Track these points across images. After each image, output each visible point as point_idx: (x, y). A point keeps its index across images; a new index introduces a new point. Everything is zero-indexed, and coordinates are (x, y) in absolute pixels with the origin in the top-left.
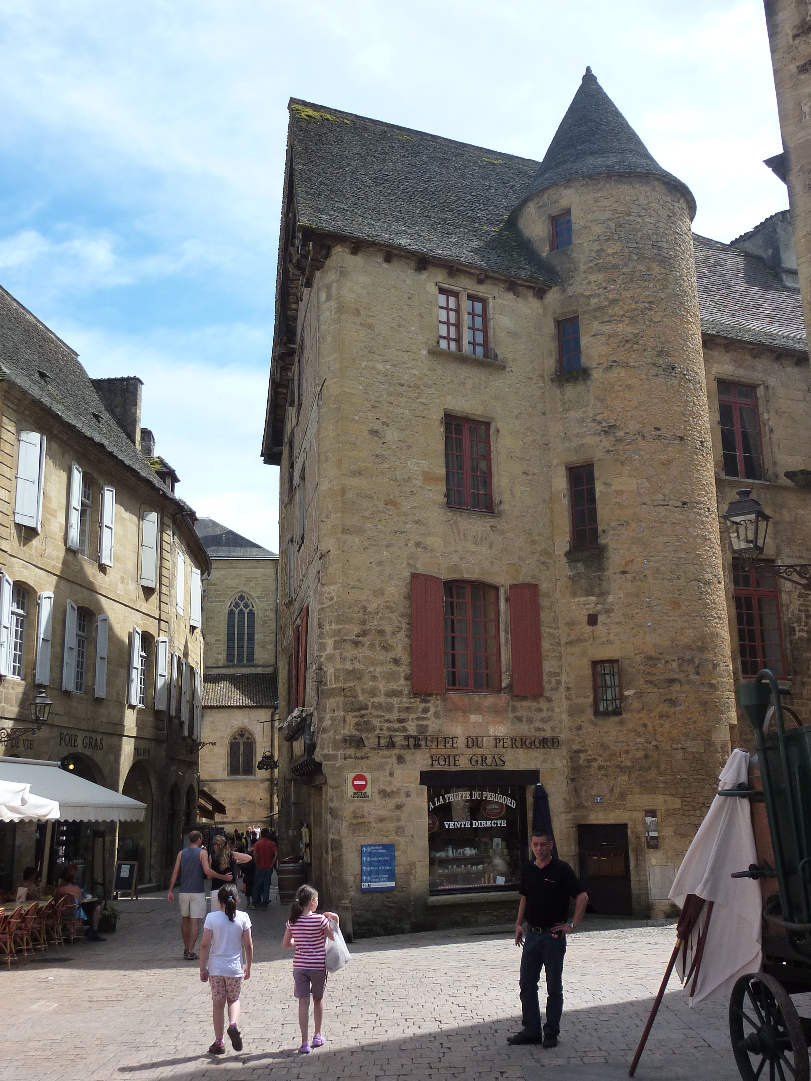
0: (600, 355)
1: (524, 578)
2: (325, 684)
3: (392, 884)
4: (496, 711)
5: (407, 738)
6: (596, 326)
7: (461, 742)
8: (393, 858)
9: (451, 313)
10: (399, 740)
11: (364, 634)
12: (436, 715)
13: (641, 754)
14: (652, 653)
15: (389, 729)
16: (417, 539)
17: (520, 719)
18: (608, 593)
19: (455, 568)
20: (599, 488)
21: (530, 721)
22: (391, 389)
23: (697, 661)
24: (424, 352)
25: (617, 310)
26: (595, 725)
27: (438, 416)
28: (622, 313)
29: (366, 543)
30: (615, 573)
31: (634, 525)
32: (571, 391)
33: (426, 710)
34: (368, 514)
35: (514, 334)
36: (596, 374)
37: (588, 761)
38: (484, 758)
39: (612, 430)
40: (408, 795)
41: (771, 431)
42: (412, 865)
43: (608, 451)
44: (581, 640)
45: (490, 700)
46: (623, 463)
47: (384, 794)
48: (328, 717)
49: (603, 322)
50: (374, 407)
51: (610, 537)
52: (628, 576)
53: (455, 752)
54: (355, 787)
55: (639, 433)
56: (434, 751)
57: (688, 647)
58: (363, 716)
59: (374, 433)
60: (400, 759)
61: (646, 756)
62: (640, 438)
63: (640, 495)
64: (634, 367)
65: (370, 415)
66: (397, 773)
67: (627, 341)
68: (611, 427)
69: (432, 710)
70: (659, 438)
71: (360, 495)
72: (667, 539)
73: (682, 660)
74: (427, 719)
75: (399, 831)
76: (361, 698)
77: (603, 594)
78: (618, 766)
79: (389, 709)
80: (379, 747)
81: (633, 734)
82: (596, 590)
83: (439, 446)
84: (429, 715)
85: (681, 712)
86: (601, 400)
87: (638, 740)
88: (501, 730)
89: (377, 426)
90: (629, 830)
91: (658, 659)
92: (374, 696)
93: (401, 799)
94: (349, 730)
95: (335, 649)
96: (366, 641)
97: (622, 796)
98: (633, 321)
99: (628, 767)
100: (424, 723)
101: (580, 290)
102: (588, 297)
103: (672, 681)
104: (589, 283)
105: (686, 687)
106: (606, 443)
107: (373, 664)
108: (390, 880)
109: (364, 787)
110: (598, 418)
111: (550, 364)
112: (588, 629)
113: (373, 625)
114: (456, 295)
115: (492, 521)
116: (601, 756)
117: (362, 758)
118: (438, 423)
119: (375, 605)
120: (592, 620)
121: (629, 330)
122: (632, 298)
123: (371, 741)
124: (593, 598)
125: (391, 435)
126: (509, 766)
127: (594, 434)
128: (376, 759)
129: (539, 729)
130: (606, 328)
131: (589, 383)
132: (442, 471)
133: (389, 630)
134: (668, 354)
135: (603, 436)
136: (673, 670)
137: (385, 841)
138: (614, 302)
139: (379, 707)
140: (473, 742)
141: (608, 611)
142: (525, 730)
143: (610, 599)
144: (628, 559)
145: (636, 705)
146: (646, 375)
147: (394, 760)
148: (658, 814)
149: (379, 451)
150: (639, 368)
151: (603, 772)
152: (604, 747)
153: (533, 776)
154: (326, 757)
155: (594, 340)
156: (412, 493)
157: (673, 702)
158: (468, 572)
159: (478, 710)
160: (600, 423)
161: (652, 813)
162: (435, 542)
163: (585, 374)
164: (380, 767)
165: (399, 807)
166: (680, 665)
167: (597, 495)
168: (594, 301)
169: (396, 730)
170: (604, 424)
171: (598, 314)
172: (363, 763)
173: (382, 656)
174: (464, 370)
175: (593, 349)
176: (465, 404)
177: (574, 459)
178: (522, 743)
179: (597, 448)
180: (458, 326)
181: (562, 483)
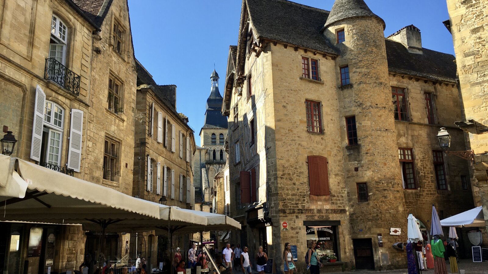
0: (356, 79)
1: (333, 155)
2: (271, 192)
3: (296, 259)
4: (326, 200)
5: (299, 210)
6: (354, 70)
7: (315, 211)
8: (296, 250)
9: (306, 65)
10: (296, 211)
11: (284, 175)
12: (307, 202)
13: (375, 215)
14: (378, 180)
15: (293, 207)
16: (299, 142)
17: (333, 203)
18: (362, 160)
19: (311, 152)
20: (357, 125)
21: (337, 204)
22: (289, 92)
23: (393, 183)
24: (298, 79)
25: (362, 64)
26: (359, 205)
27: (304, 101)
28: (363, 65)
29: (283, 144)
30: (364, 154)
31: (370, 137)
32: (346, 92)
33: (304, 200)
34: (283, 134)
35: (326, 72)
36: (355, 86)
37: (357, 217)
38: (323, 216)
39: (361, 105)
40: (300, 229)
41: (410, 104)
42: (303, 253)
43: (360, 112)
44: (353, 176)
45: (323, 198)
46: (365, 116)
47: (292, 228)
48: (273, 203)
49: (357, 68)
50: (283, 98)
51: (362, 141)
52: (368, 154)
53: (314, 214)
54: (283, 226)
55: (370, 106)
56: (307, 214)
57: (390, 178)
58: (285, 202)
59: (284, 107)
60: (297, 217)
61: (377, 215)
62: (371, 107)
63: (372, 127)
64: (368, 83)
65: (283, 101)
66: (296, 221)
67: (366, 75)
68: (360, 104)
69: (306, 200)
70: (378, 108)
71: (280, 128)
72: (381, 142)
73: (388, 184)
74: (305, 203)
75: (298, 241)
76: (284, 196)
77: (360, 161)
78: (367, 219)
79: (292, 200)
80: (290, 213)
81: (372, 208)
82: (358, 159)
83: (304, 111)
84: (305, 202)
85: (388, 200)
86: (357, 95)
87: (374, 210)
88: (327, 207)
89: (285, 104)
90: (372, 240)
91: (380, 182)
92: (288, 196)
93: (298, 230)
94: (280, 207)
95: (274, 180)
96: (284, 177)
97: (370, 229)
98: (367, 68)
99: (371, 219)
100: (304, 205)
101: (348, 57)
102: (352, 59)
103: (385, 190)
104: (352, 55)
105: (390, 192)
106: (360, 109)
107: (287, 185)
108: (296, 258)
109: (286, 226)
110: (356, 101)
111: (338, 82)
112: (355, 173)
113: (286, 172)
114: (308, 59)
115: (322, 136)
116: (361, 215)
117: (285, 217)
118: (304, 103)
119: (287, 165)
121: (366, 70)
122: (367, 59)
123: (288, 211)
124: (357, 162)
125: (289, 107)
126: (331, 219)
127: (355, 107)
128: (290, 217)
129: (339, 207)
130: (358, 70)
131: (352, 89)
132: (305, 119)
133: (291, 173)
134: (379, 79)
135: (358, 107)
136: (385, 186)
137: (294, 244)
138: (361, 61)
139: (289, 199)
140: (319, 211)
141: (362, 166)
142: (335, 207)
143: (363, 162)
144: (368, 149)
145: (373, 198)
146: (372, 86)
147: (295, 217)
148: (382, 235)
149: (286, 113)
150: (370, 84)
151: (362, 221)
152: (362, 213)
153: (339, 222)
154: (273, 216)
155: (354, 74)
156: (297, 127)
157: (385, 197)
158: (315, 153)
159: (320, 200)
160: (357, 102)
161: (380, 235)
162: (305, 144)
163: (351, 86)
164: (291, 220)
165: (297, 233)
166: (387, 184)
167: (357, 127)
168: (353, 61)
169: (295, 207)
170: (358, 103)
171: (355, 65)
172: (285, 218)
173: (289, 182)
174: (311, 85)
175: (354, 77)
176: (313, 96)
177: (348, 114)
178: (335, 211)
179: (356, 111)
180: (308, 70)
181: (344, 123)
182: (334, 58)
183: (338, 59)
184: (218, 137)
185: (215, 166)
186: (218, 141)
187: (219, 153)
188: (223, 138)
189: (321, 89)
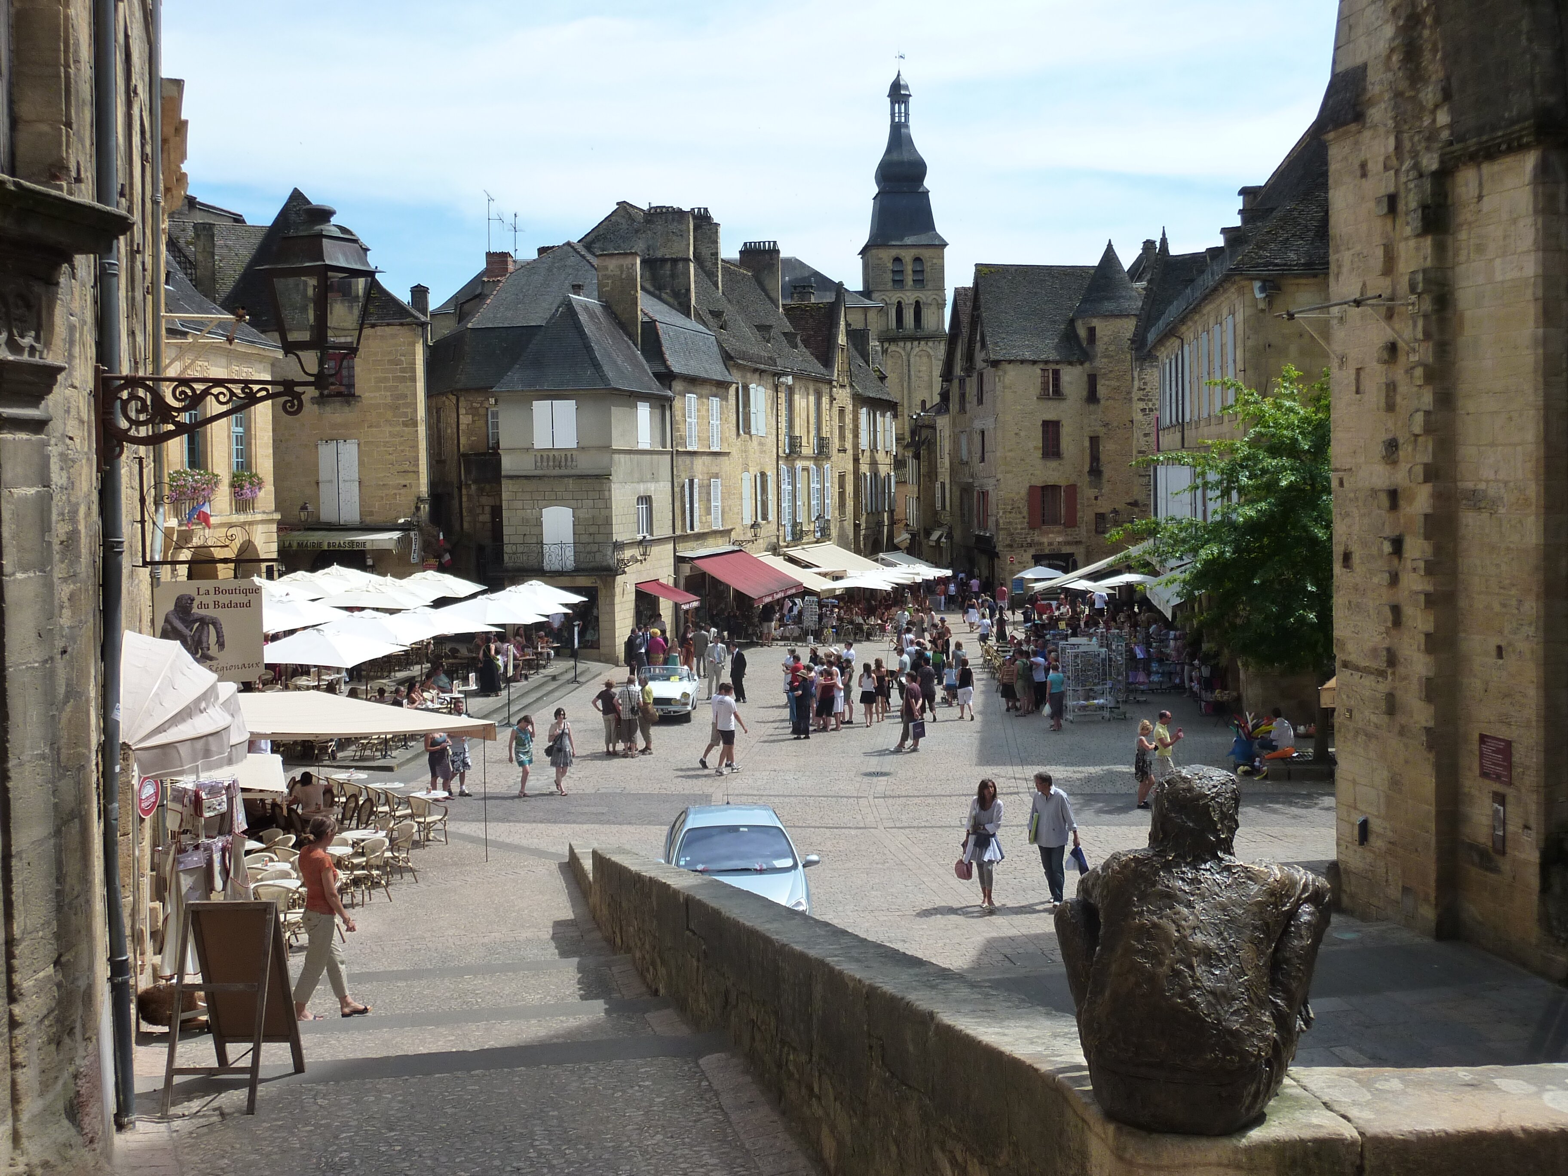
0: (1104, 393)
1: (1071, 482)
4: (1059, 532)
5: (1028, 544)
6: (1103, 382)
7: (1046, 544)
8: (1023, 584)
9: (1045, 381)
10: (1025, 545)
11: (1013, 508)
12: (1038, 535)
15: (1022, 541)
16: (1032, 472)
17: (1068, 535)
18: (1102, 488)
19: (1045, 481)
20: (1101, 447)
21: (1071, 535)
22: (1023, 415)
24: (1035, 398)
25: (1112, 375)
26: (1095, 537)
27: (1040, 423)
29: (1014, 475)
30: (1105, 481)
31: (1113, 463)
32: (1092, 407)
33: (1034, 534)
34: (1014, 465)
35: (1071, 383)
36: (1102, 402)
37: (1092, 550)
38: (1054, 550)
39: (1107, 425)
40: (1028, 563)
43: (1105, 433)
44: (1092, 505)
45: (1057, 528)
46: (1110, 438)
47: (1020, 563)
48: (1001, 537)
49: (1106, 380)
50: (1016, 424)
51: (1104, 467)
52: (1110, 483)
53: (1044, 548)
54: (1010, 561)
55: (1116, 427)
56: (1037, 548)
57: (1131, 509)
58: (1013, 537)
59: (1016, 434)
60: (1025, 551)
62: (1116, 429)
63: (1115, 451)
64: (1117, 399)
65: (1015, 427)
66: (1024, 556)
67: (1115, 389)
68: (1107, 423)
69: (1036, 533)
70: (1125, 428)
71: (1011, 458)
72: (1126, 468)
74: (1034, 537)
76: (1012, 531)
77: (1100, 489)
79: (1021, 534)
80: (1018, 547)
82: (1098, 487)
83: (1040, 434)
86: (1104, 412)
88: (1060, 539)
89: (1017, 431)
92: (1016, 530)
93: (1025, 564)
94: (1008, 542)
95: (1003, 514)
96: (1014, 511)
98: (1118, 380)
101: (1098, 364)
102: (1101, 368)
103: (1124, 522)
104: (1101, 362)
106: (1105, 429)
107: (1016, 519)
109: (1013, 561)
110: (1102, 419)
111: (1085, 393)
112: (1094, 501)
113: (1016, 505)
114: (1048, 370)
115: (1060, 461)
116: (1097, 548)
117: (1013, 551)
118: (1040, 426)
119: (1017, 498)
120: (1096, 498)
121: (1116, 383)
122: (1118, 370)
123: (1016, 546)
124: (1097, 490)
125: (1022, 434)
126: (1063, 552)
127: (1100, 426)
128: (1017, 551)
129: (1075, 538)
130: (1107, 382)
131: (1099, 404)
132: (1041, 445)
133: (1021, 506)
134: (1131, 393)
135: (1104, 427)
136: (1124, 518)
138: (1111, 371)
139: (1018, 533)
140: (1050, 544)
141: (1102, 495)
142: (1069, 538)
143: (1103, 490)
144: (1110, 476)
146: (1122, 403)
147: (1023, 551)
149: (1018, 441)
151: (1097, 554)
152: (1098, 545)
153: (1072, 555)
154: (1001, 551)
155: (1102, 387)
156: (1030, 455)
158: (1050, 483)
159: (1053, 532)
160: (1103, 421)
162: (1038, 472)
163: (1098, 400)
164: (1019, 554)
165: (1025, 567)
166: (1127, 516)
167: (1100, 449)
168: (1103, 370)
169: (1024, 541)
171: (1104, 376)
173: (1019, 516)
174: (1050, 403)
175: (1102, 390)
176: (1051, 416)
177: (1092, 435)
178: (1068, 543)
179: (1101, 431)
180: (1048, 383)
181: (1087, 444)
182: (1082, 364)
183: (1087, 365)
184: (909, 268)
185: (901, 344)
186: (909, 279)
187: (912, 311)
188: (922, 271)
189: (1064, 405)
